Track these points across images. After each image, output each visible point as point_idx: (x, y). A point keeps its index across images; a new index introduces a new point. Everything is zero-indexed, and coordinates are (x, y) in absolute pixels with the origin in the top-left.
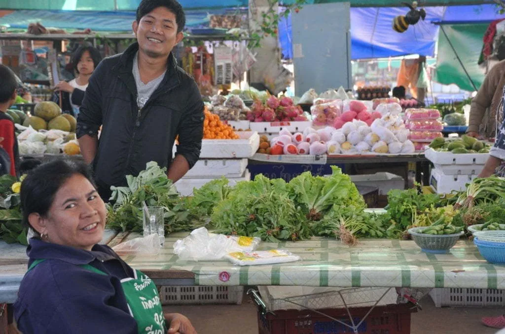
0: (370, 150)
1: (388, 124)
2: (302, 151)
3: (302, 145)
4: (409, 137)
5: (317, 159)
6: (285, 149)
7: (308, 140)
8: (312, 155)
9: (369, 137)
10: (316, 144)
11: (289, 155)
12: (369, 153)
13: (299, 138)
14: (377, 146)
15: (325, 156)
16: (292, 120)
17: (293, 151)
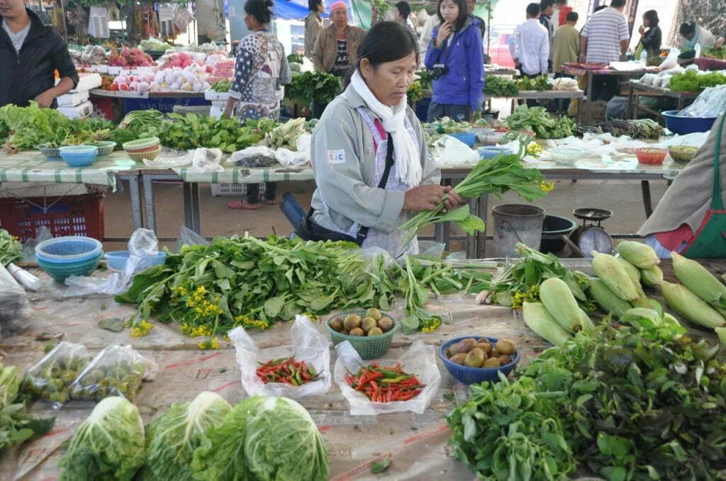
0: (180, 89)
1: (194, 70)
2: (132, 89)
3: (133, 84)
4: (208, 81)
5: (142, 94)
6: (119, 87)
7: (139, 81)
8: (139, 92)
9: (180, 79)
10: (145, 84)
11: (121, 91)
12: (179, 91)
13: (132, 79)
14: (184, 86)
15: (147, 93)
16: (139, 65)
17: (124, 88)
